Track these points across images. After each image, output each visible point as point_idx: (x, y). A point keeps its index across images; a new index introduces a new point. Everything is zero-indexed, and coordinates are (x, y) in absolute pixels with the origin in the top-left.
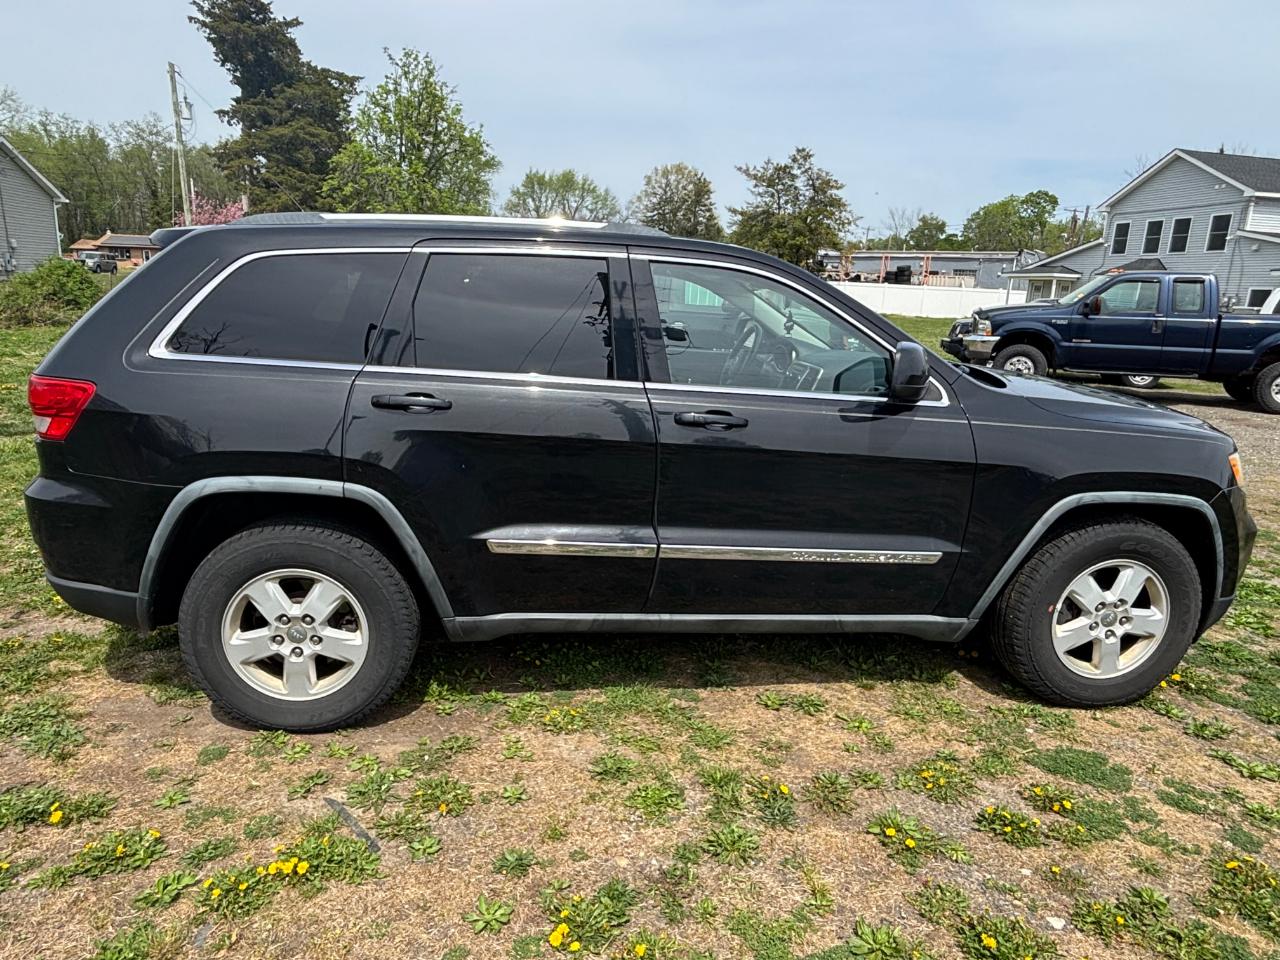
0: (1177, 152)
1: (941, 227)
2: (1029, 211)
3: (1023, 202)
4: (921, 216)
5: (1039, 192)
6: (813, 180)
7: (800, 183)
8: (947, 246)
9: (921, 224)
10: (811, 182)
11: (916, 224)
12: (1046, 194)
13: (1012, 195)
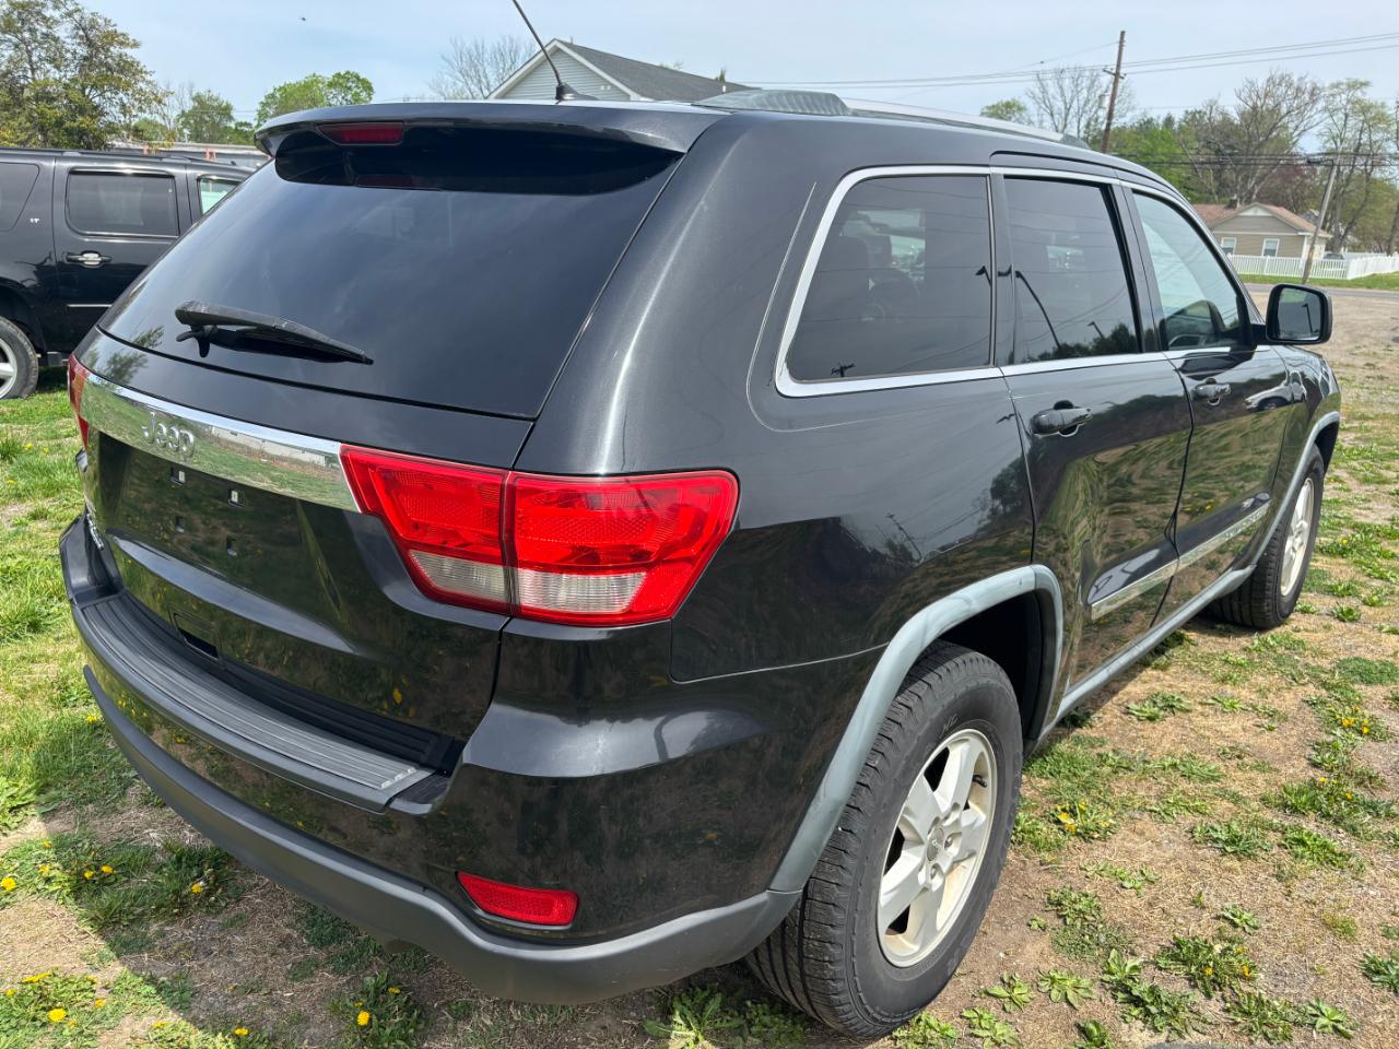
0: (555, 43)
1: (226, 111)
2: (340, 98)
3: (331, 85)
4: (194, 94)
5: (348, 73)
6: (84, 30)
7: (63, 31)
8: (241, 139)
9: (196, 104)
10: (81, 33)
11: (189, 105)
12: (357, 77)
13: (314, 75)
